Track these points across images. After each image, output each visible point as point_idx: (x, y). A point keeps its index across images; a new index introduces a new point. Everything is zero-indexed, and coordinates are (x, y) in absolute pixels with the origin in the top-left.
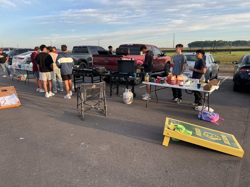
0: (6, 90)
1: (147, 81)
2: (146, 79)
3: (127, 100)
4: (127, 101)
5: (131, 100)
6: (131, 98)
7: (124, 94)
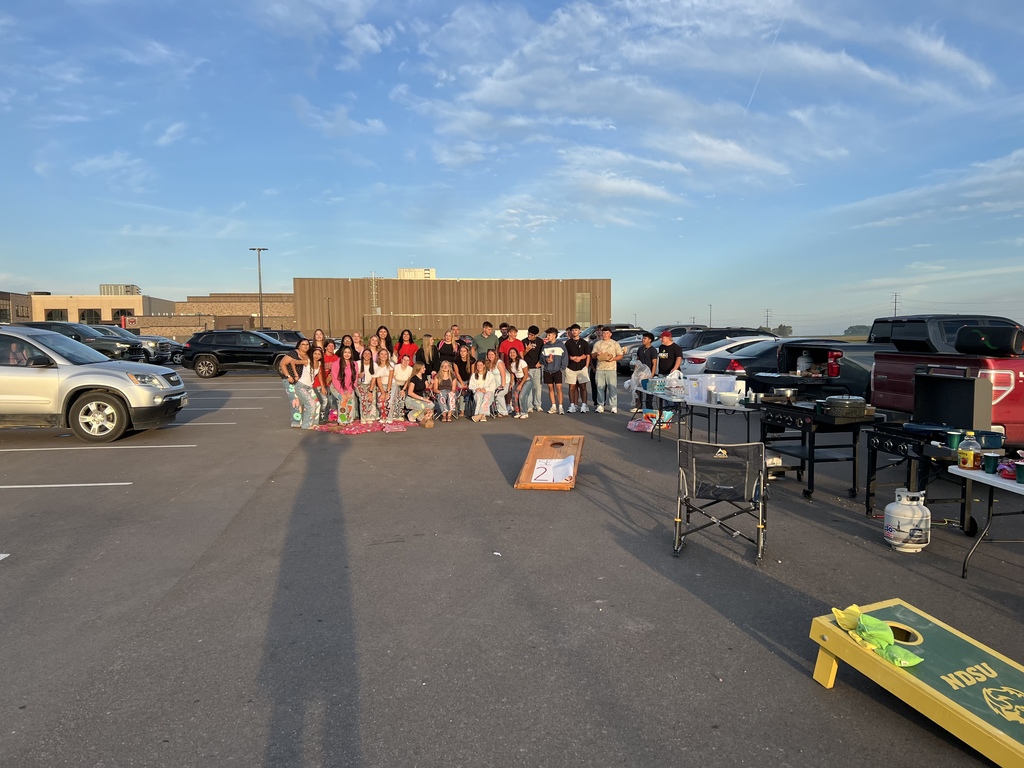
0: (562, 445)
1: (965, 462)
2: (962, 456)
3: (895, 534)
4: (895, 539)
5: (911, 535)
6: (913, 527)
7: (889, 507)
